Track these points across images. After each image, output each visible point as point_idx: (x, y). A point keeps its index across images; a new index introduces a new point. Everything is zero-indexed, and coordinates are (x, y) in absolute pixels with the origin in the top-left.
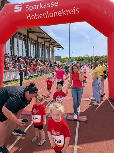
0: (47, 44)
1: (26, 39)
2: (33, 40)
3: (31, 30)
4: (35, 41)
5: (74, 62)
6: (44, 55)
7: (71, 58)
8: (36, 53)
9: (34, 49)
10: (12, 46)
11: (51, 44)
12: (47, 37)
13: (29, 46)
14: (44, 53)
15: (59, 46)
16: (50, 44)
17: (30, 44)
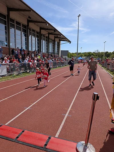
0: (52, 37)
1: (26, 29)
2: (35, 31)
3: (30, 18)
4: (38, 33)
5: (83, 57)
6: (48, 49)
7: (80, 53)
8: (38, 46)
9: (36, 42)
10: (7, 36)
11: (57, 37)
12: (51, 28)
13: (30, 37)
14: (48, 46)
15: (65, 39)
16: (55, 37)
17: (30, 36)
